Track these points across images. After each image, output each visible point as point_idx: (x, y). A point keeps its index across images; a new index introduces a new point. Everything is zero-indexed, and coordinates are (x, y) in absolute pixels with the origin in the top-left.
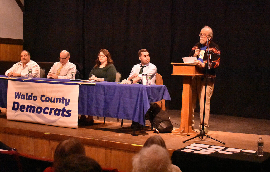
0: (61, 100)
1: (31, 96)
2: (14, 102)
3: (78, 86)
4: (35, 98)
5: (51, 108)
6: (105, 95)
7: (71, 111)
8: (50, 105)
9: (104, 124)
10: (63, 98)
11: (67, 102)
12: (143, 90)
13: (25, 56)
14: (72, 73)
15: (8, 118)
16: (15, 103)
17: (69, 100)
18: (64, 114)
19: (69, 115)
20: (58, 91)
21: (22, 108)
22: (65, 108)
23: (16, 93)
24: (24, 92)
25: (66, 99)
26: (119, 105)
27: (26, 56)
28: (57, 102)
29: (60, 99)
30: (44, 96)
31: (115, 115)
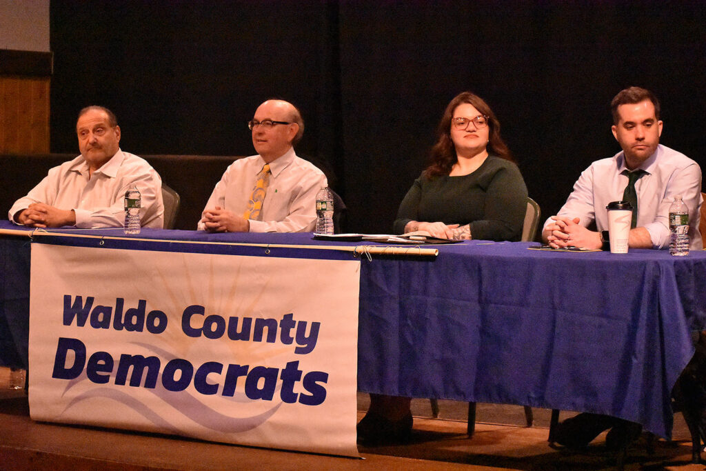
0: (279, 330)
1: (140, 312)
2: (61, 340)
3: (357, 264)
4: (157, 322)
5: (231, 366)
6: (483, 301)
7: (324, 377)
8: (227, 351)
9: (470, 438)
10: (288, 320)
11: (307, 335)
12: (658, 277)
13: (98, 129)
14: (320, 206)
15: (35, 412)
16: (65, 344)
17: (316, 326)
18: (295, 391)
19: (317, 397)
20: (264, 289)
21: (99, 368)
22: (296, 363)
23: (67, 299)
24: (104, 295)
25: (302, 325)
26: (551, 346)
27: (104, 129)
28: (258, 338)
29: (271, 323)
30: (199, 310)
31: (533, 395)
